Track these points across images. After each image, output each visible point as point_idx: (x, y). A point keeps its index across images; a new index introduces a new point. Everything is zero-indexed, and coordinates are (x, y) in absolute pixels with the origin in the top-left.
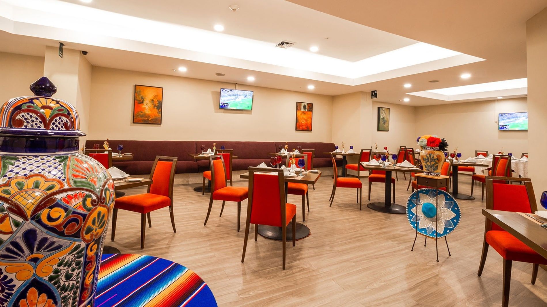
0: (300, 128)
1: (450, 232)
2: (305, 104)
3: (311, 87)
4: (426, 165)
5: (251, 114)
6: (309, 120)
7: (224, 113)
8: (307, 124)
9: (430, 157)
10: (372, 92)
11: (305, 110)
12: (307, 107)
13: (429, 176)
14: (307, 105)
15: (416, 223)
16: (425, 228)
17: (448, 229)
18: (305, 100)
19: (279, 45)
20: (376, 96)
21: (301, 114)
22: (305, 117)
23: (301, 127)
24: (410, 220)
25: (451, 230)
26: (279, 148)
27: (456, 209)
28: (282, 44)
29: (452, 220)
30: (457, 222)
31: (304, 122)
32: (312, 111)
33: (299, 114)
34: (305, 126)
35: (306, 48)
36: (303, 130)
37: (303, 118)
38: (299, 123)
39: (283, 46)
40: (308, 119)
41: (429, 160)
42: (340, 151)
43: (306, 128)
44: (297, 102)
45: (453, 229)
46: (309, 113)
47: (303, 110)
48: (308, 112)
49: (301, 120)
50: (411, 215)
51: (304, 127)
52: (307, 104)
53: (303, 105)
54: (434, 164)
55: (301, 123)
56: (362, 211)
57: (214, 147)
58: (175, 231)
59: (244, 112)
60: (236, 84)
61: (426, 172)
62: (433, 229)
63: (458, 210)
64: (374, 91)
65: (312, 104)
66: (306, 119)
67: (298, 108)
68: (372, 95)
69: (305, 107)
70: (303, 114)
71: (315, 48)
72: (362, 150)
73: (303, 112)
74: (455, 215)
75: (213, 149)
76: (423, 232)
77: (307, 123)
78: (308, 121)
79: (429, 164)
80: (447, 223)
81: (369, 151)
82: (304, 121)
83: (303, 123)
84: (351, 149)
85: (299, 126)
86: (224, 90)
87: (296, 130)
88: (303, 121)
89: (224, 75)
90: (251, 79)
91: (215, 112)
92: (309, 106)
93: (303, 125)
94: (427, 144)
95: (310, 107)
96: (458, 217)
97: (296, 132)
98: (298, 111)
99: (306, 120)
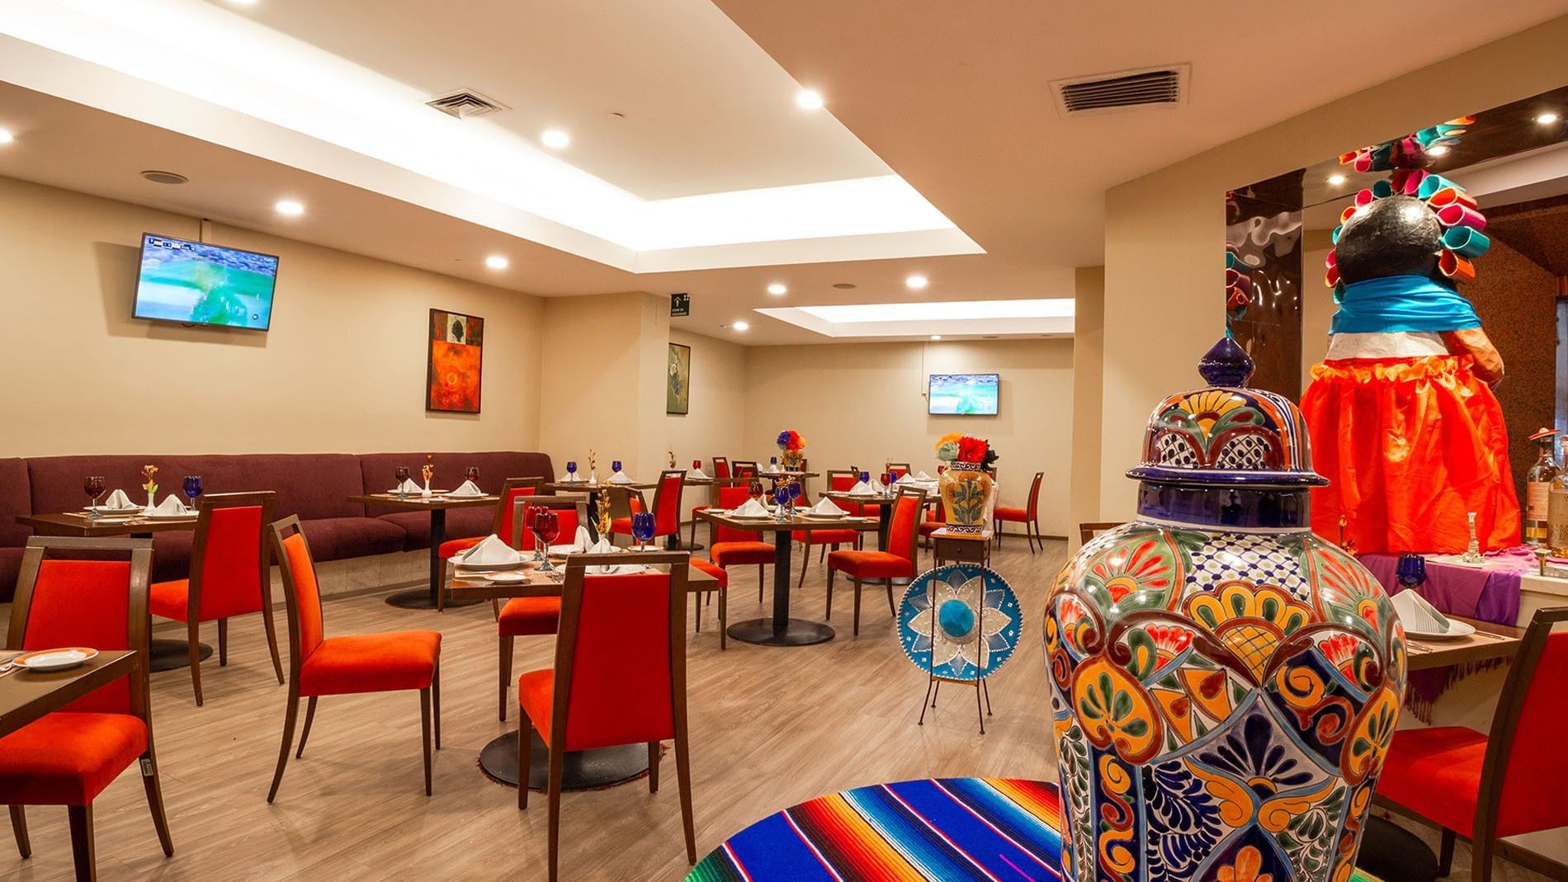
0: (441, 402)
1: (1003, 660)
2: (460, 318)
3: (497, 263)
4: (958, 507)
5: (263, 345)
6: (472, 377)
7: (150, 336)
8: (464, 389)
9: (970, 487)
10: (674, 296)
11: (459, 341)
12: (465, 331)
13: (962, 534)
14: (464, 324)
15: (925, 657)
16: (947, 664)
17: (998, 654)
18: (458, 305)
19: (442, 102)
20: (687, 311)
21: (446, 355)
22: (458, 362)
23: (444, 401)
24: (909, 651)
25: (1005, 655)
26: (398, 477)
27: (1010, 605)
28: (453, 102)
29: (1005, 632)
30: (1016, 636)
31: (455, 382)
32: (481, 345)
33: (439, 351)
34: (457, 396)
35: (530, 134)
36: (450, 410)
37: (452, 369)
38: (439, 384)
39: (454, 108)
40: (469, 373)
41: (967, 496)
42: (579, 480)
43: (461, 401)
44: (431, 310)
45: (1009, 652)
46: (471, 349)
47: (451, 338)
48: (468, 347)
49: (445, 375)
50: (909, 639)
51: (455, 399)
52: (465, 318)
53: (451, 321)
54: (976, 505)
55: (447, 385)
56: (727, 653)
57: (151, 482)
58: (169, 851)
59: (236, 337)
60: (206, 220)
61: (956, 526)
62: (964, 661)
63: (1016, 606)
64: (681, 296)
65: (483, 319)
66: (462, 371)
67: (437, 331)
68: (674, 306)
69: (458, 330)
70: (452, 353)
71: (557, 137)
72: (664, 473)
73: (453, 348)
74: (1010, 619)
75: (147, 492)
76: (945, 672)
77: (464, 384)
78: (468, 377)
79: (964, 504)
80: (995, 642)
81: (679, 475)
82: (456, 378)
83: (450, 384)
84: (619, 473)
85: (440, 395)
86: (156, 243)
87: (429, 408)
88: (452, 380)
89: (181, 182)
90: (289, 209)
91: (113, 332)
92: (470, 328)
93: (450, 394)
94: (959, 456)
95: (475, 329)
96: (1016, 624)
97: (427, 417)
98: (434, 343)
99: (462, 375)
